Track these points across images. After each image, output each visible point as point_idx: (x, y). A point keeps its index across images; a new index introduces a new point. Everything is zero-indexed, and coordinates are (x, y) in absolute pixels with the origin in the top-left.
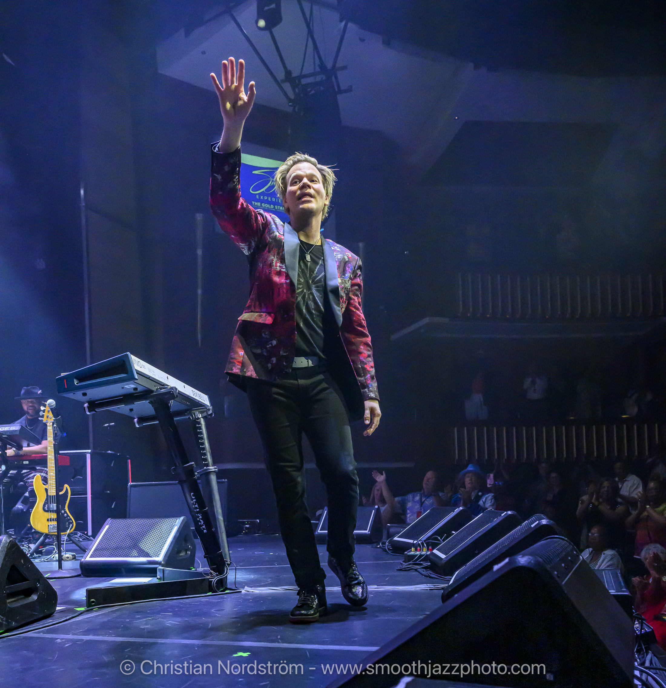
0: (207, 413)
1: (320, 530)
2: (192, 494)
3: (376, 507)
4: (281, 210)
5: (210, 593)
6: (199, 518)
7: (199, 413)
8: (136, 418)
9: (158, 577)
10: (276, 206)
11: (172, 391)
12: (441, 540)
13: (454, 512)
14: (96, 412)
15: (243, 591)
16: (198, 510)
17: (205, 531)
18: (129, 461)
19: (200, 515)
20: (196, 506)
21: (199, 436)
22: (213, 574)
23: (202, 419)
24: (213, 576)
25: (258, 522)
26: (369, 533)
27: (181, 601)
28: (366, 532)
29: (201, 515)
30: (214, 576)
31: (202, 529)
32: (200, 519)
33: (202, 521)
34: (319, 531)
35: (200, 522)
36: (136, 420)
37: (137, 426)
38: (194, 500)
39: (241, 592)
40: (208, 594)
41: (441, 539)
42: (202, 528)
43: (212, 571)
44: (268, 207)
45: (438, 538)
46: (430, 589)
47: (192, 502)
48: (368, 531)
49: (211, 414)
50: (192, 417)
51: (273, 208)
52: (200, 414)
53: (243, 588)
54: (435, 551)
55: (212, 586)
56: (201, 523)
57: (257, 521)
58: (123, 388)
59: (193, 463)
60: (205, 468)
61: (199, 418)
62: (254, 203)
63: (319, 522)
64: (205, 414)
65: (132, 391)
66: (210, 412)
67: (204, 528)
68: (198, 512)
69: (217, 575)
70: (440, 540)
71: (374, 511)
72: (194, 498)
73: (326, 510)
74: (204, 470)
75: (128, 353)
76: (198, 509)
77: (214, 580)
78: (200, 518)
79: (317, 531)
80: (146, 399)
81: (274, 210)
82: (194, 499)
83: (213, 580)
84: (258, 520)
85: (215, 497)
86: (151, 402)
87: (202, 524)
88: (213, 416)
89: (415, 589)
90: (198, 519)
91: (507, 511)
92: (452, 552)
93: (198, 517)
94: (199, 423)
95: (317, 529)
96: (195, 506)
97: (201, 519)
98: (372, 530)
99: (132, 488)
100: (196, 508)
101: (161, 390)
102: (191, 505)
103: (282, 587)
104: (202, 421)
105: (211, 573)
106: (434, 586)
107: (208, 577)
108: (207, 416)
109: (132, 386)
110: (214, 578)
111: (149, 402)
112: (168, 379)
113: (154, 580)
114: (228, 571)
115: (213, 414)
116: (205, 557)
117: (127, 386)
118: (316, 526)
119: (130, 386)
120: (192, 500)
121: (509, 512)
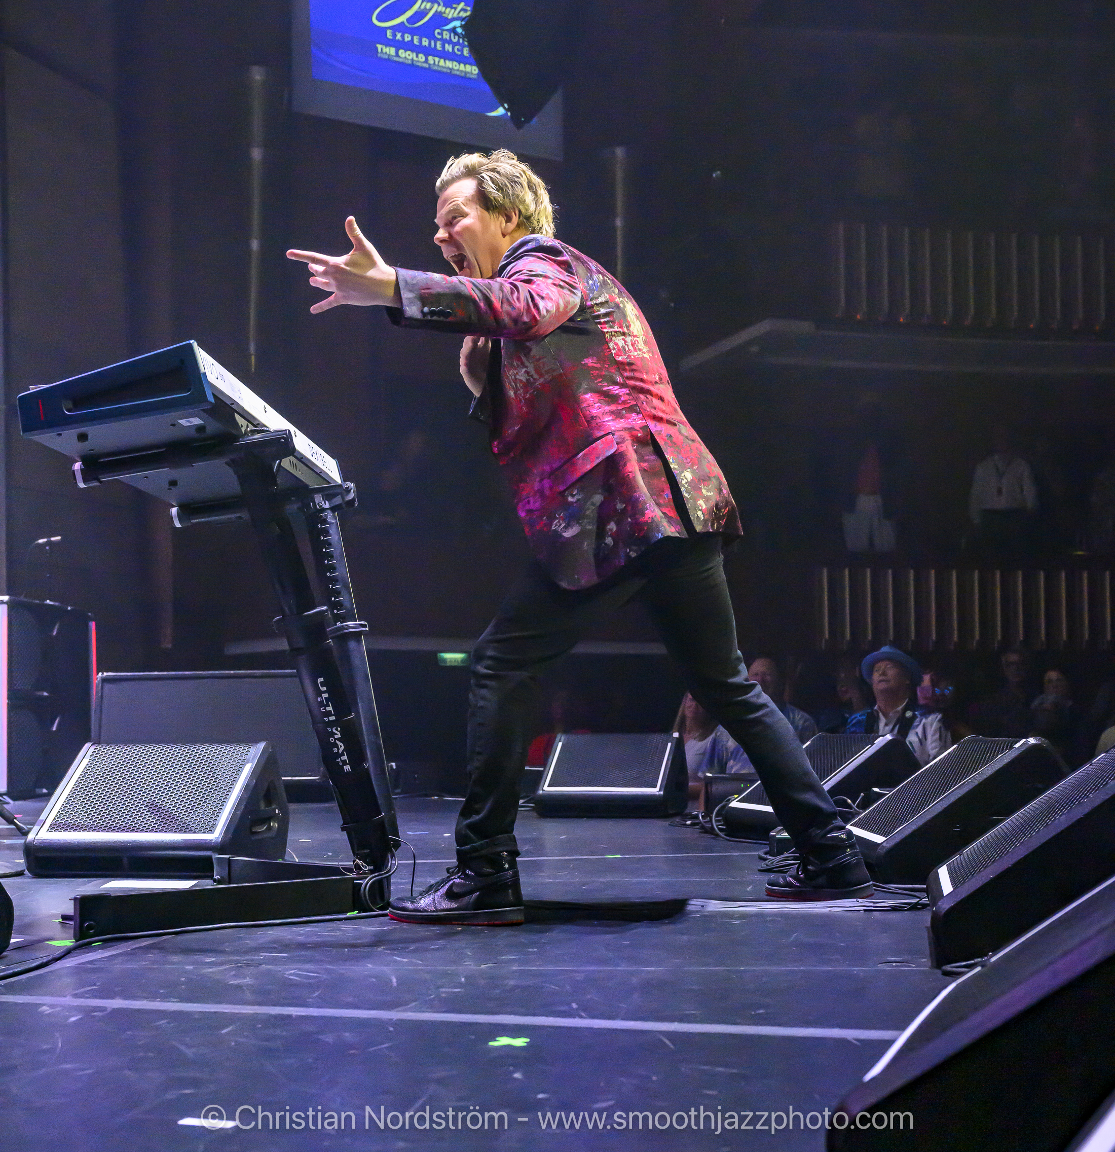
0: (343, 498)
1: (549, 786)
2: (321, 680)
3: (676, 735)
5: (355, 913)
6: (334, 738)
7: (323, 499)
8: (175, 506)
9: (217, 877)
10: (430, 58)
12: (854, 806)
13: (873, 744)
14: (101, 482)
16: (332, 718)
17: (347, 768)
18: (92, 625)
19: (337, 730)
20: (328, 709)
21: (324, 550)
22: (362, 869)
23: (330, 512)
24: (361, 874)
25: (395, 767)
26: (662, 793)
28: (655, 791)
29: (339, 729)
30: (365, 874)
31: (341, 764)
32: (336, 739)
33: (342, 745)
34: (546, 788)
35: (337, 746)
36: (174, 510)
37: (178, 524)
38: (326, 695)
40: (351, 914)
41: (854, 804)
42: (339, 760)
43: (360, 862)
44: (412, 59)
45: (846, 801)
46: (865, 910)
47: (319, 699)
48: (658, 788)
49: (353, 500)
50: (310, 506)
51: (425, 62)
52: (327, 502)
55: (359, 896)
56: (338, 749)
58: (173, 425)
59: (325, 608)
60: (339, 624)
61: (323, 510)
62: (382, 49)
63: (545, 769)
64: (338, 500)
65: (193, 433)
66: (352, 496)
67: (344, 762)
68: (332, 724)
69: (372, 872)
70: (852, 805)
71: (669, 745)
72: (324, 689)
73: (560, 741)
74: (336, 628)
75: (192, 342)
76: (332, 715)
77: (366, 882)
78: (336, 737)
79: (540, 788)
80: (220, 454)
81: (424, 65)
82: (324, 692)
83: (364, 882)
84: (393, 764)
86: (232, 464)
87: (340, 752)
88: (356, 504)
89: (829, 909)
90: (332, 740)
91: (1026, 738)
92: (903, 830)
93: (333, 734)
94: (325, 521)
95: (543, 781)
96: (325, 709)
97: (338, 739)
98: (666, 787)
99: (107, 686)
100: (328, 714)
101: (252, 435)
102: (314, 705)
104: (330, 517)
105: (358, 867)
106: (874, 903)
107: (351, 875)
108: (344, 506)
109: (196, 421)
110: (366, 878)
111: (226, 463)
112: (266, 412)
113: (207, 884)
114: (397, 863)
115: (355, 501)
116: (343, 829)
117: (183, 422)
118: (538, 778)
119: (190, 419)
120: (320, 693)
121: (1032, 741)
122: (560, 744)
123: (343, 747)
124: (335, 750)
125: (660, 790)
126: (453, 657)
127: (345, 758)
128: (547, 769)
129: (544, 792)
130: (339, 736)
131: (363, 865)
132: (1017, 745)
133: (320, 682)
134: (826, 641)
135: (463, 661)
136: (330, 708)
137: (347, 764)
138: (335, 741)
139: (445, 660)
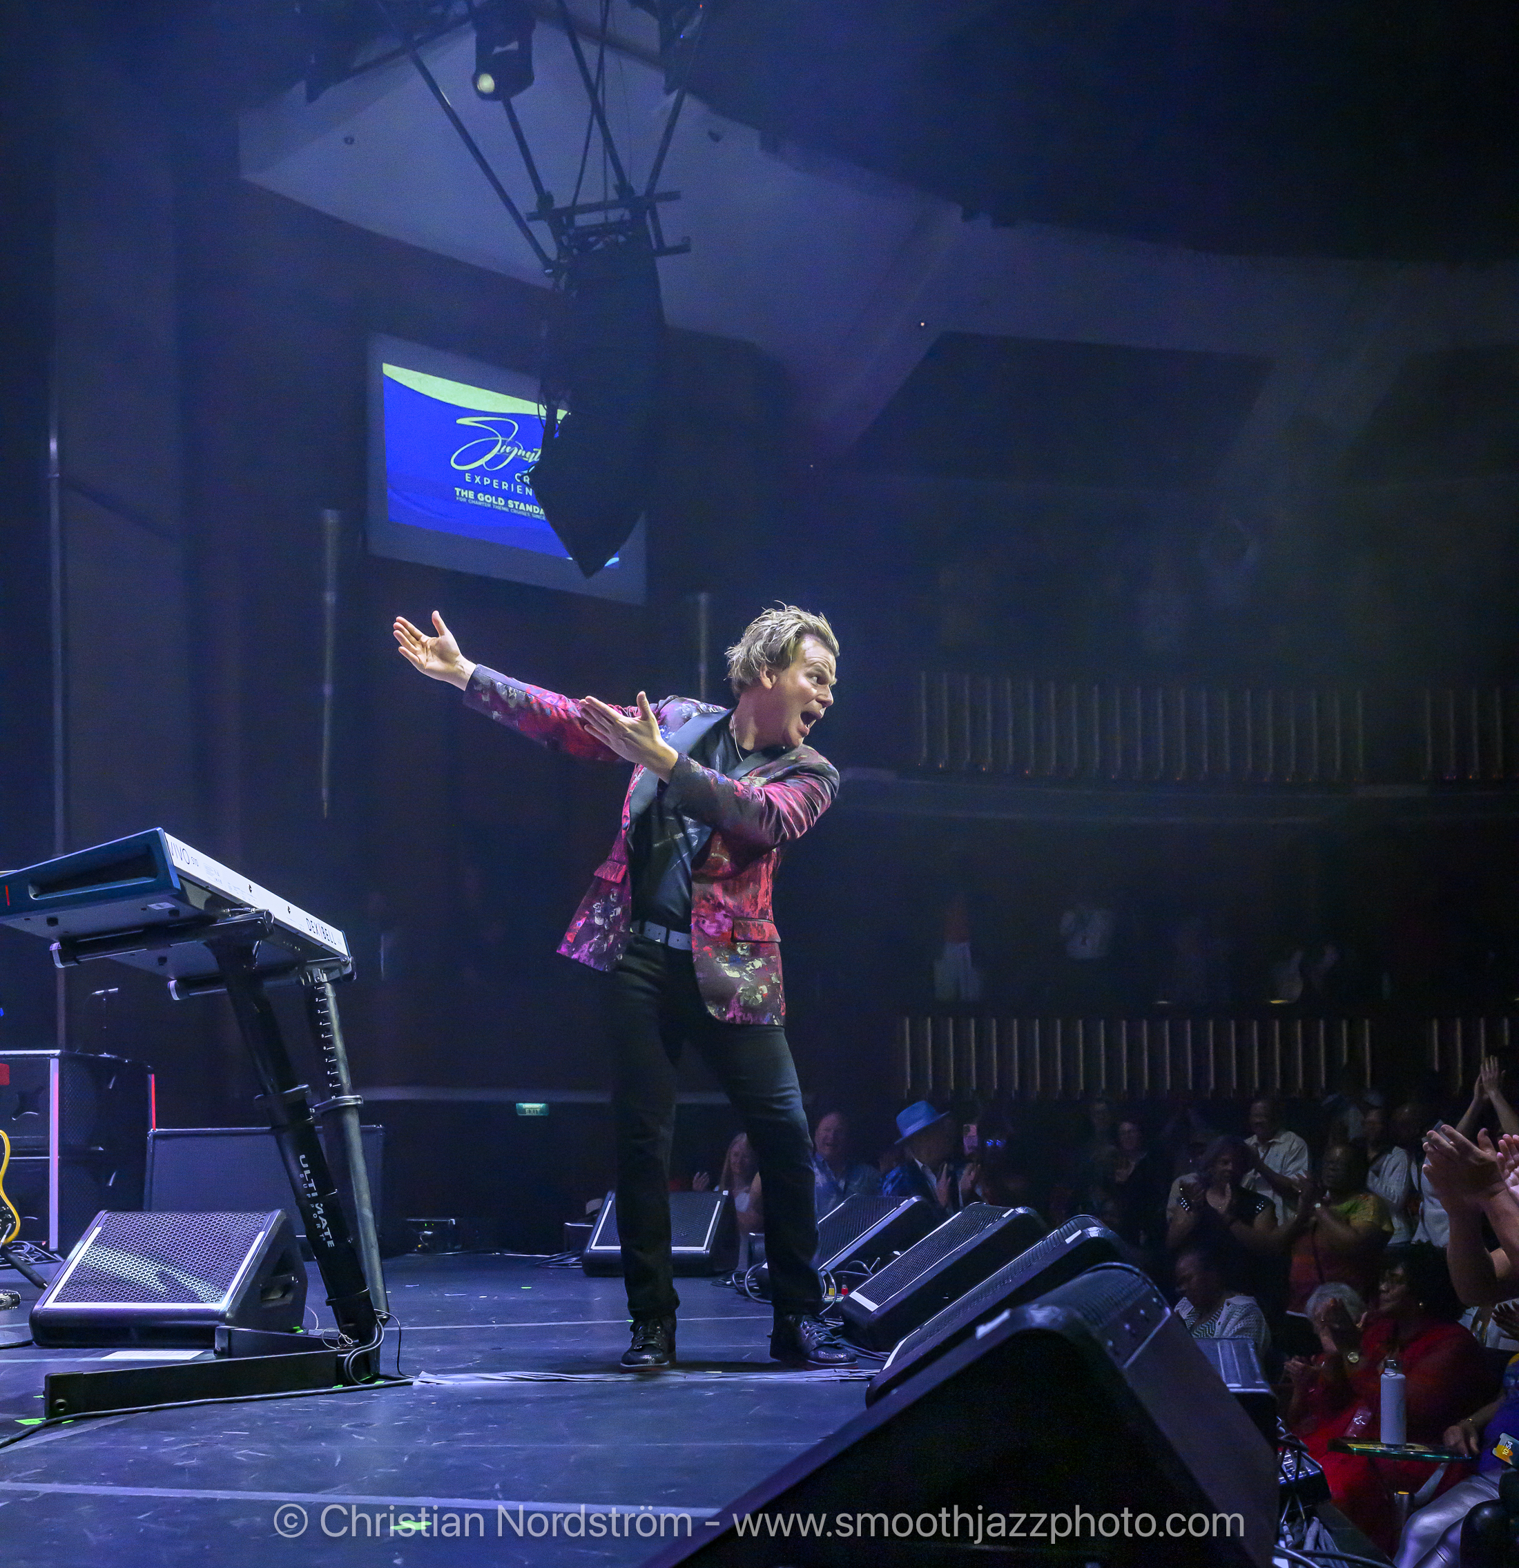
0: (341, 972)
1: (596, 1245)
2: (302, 1157)
3: (725, 1193)
4: (522, 510)
5: (340, 1387)
6: (317, 1213)
7: (321, 972)
8: (173, 980)
9: (217, 1349)
10: (510, 502)
11: (260, 920)
12: (869, 1271)
13: (898, 1207)
14: (79, 963)
15: (417, 1383)
16: (314, 1194)
17: (331, 1243)
18: (150, 1077)
19: (319, 1206)
20: (310, 1185)
21: (321, 1024)
22: (346, 1343)
23: (328, 985)
24: (345, 1348)
25: (454, 1223)
26: (708, 1251)
27: (272, 1404)
28: (702, 1249)
29: (321, 1205)
30: (350, 1347)
31: (324, 1239)
32: (318, 1215)
33: (325, 1221)
34: (593, 1247)
35: (320, 1222)
36: (172, 984)
37: (177, 998)
38: (308, 1172)
39: (411, 1384)
40: (335, 1388)
41: (869, 1268)
42: (323, 1235)
43: (345, 1336)
44: (492, 503)
45: (862, 1266)
46: (841, 1380)
47: (302, 1176)
48: (704, 1248)
49: (351, 974)
50: (306, 979)
51: (504, 506)
52: (325, 975)
53: (417, 1374)
54: (855, 1295)
55: (343, 1370)
56: (322, 1225)
57: (451, 1221)
58: (144, 909)
59: (306, 1086)
60: (333, 1097)
61: (321, 984)
62: (460, 493)
63: (594, 1226)
64: (336, 974)
65: (167, 917)
66: (349, 969)
67: (327, 1237)
68: (314, 1200)
69: (356, 1345)
70: (867, 1269)
71: (719, 1202)
72: (306, 1166)
74: (332, 1102)
75: (158, 829)
76: (314, 1191)
77: (349, 1356)
78: (319, 1213)
79: (588, 1247)
80: (196, 936)
81: (504, 509)
82: (306, 1169)
83: (347, 1356)
84: (453, 1220)
85: (354, 1166)
86: (209, 945)
87: (323, 1227)
88: (355, 978)
89: (807, 1379)
90: (315, 1216)
91: (1016, 1207)
92: (893, 1298)
93: (316, 1210)
94: (323, 995)
95: (590, 1241)
96: (308, 1185)
97: (321, 1215)
98: (714, 1245)
99: (161, 1141)
100: (311, 1190)
101: (234, 916)
102: (299, 1182)
103: (508, 1373)
104: (329, 990)
105: (342, 1341)
106: (851, 1372)
107: (335, 1349)
108: (341, 980)
109: (168, 905)
110: (349, 1352)
111: (205, 944)
112: (251, 891)
113: (210, 1357)
114: (381, 1335)
115: (354, 974)
116: (328, 1303)
117: (153, 906)
118: (586, 1235)
119: (161, 904)
120: (303, 1169)
121: (1020, 1211)
122: (610, 1202)
123: (326, 1223)
124: (319, 1226)
125: (707, 1249)
126: (532, 1107)
127: (328, 1233)
128: (596, 1226)
129: (591, 1251)
130: (321, 1211)
131: (347, 1339)
132: (1005, 1216)
133: (302, 1159)
134: (908, 1090)
135: (542, 1111)
136: (312, 1185)
137: (331, 1240)
138: (318, 1217)
139: (524, 1110)
